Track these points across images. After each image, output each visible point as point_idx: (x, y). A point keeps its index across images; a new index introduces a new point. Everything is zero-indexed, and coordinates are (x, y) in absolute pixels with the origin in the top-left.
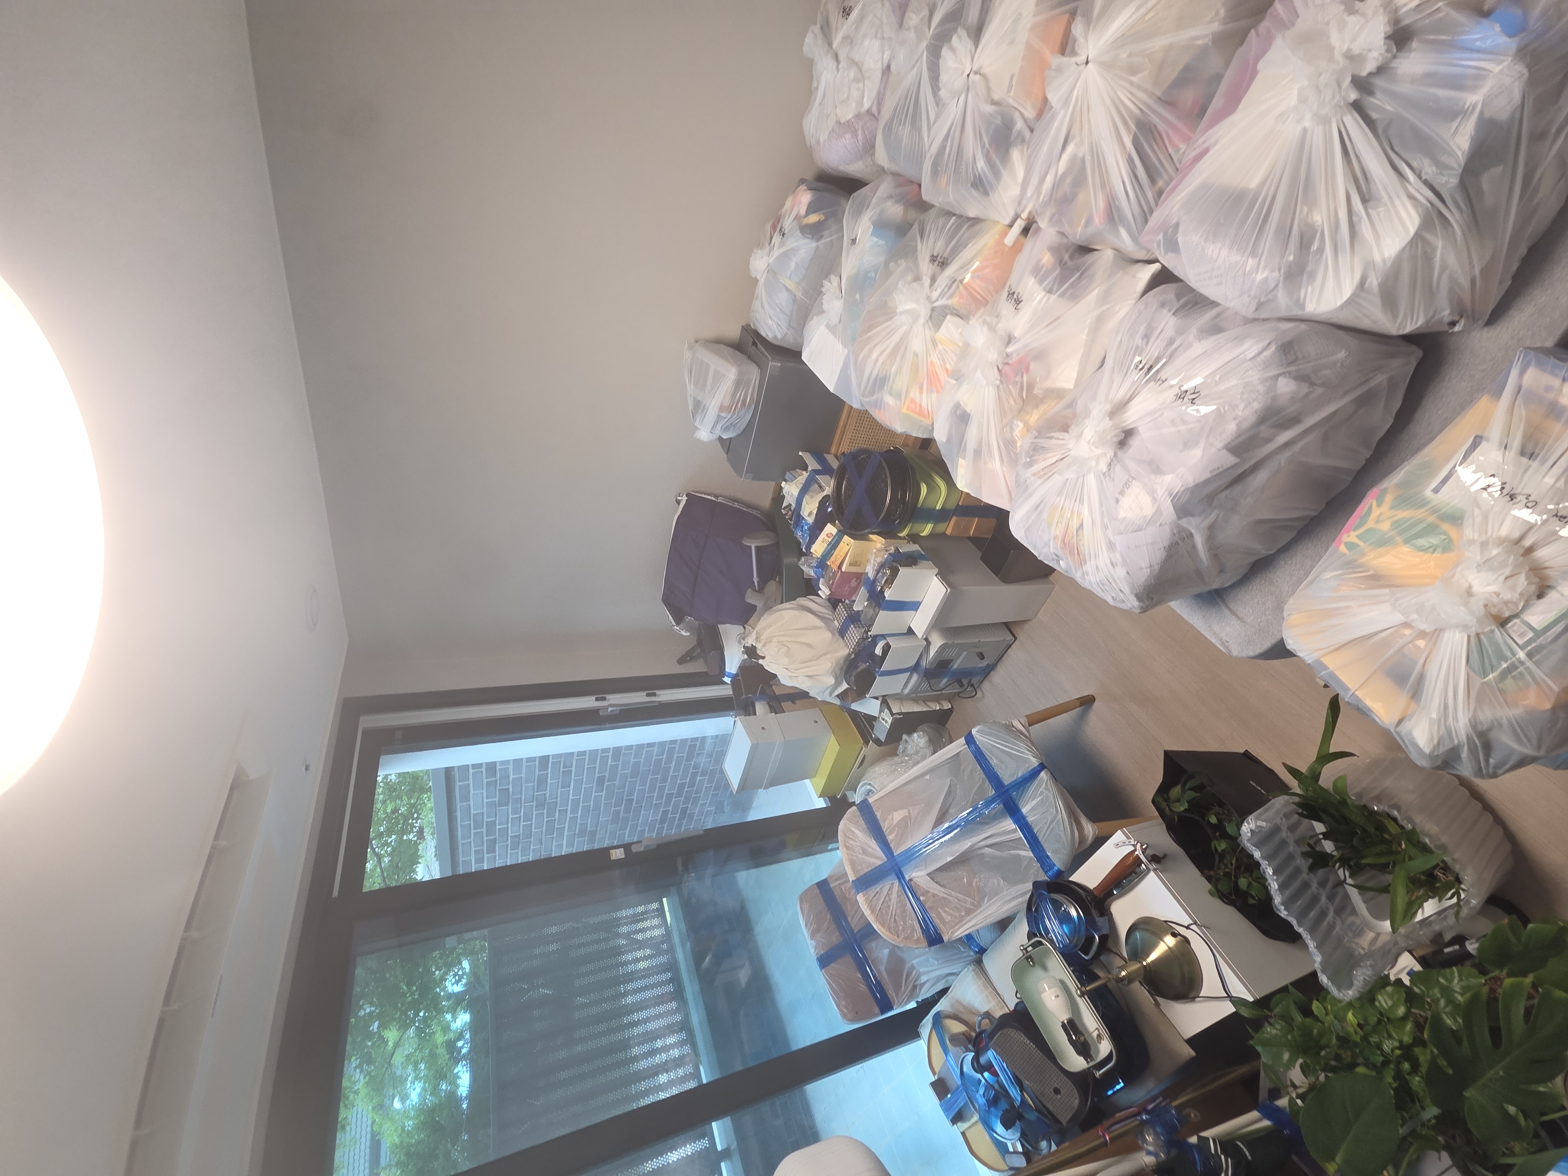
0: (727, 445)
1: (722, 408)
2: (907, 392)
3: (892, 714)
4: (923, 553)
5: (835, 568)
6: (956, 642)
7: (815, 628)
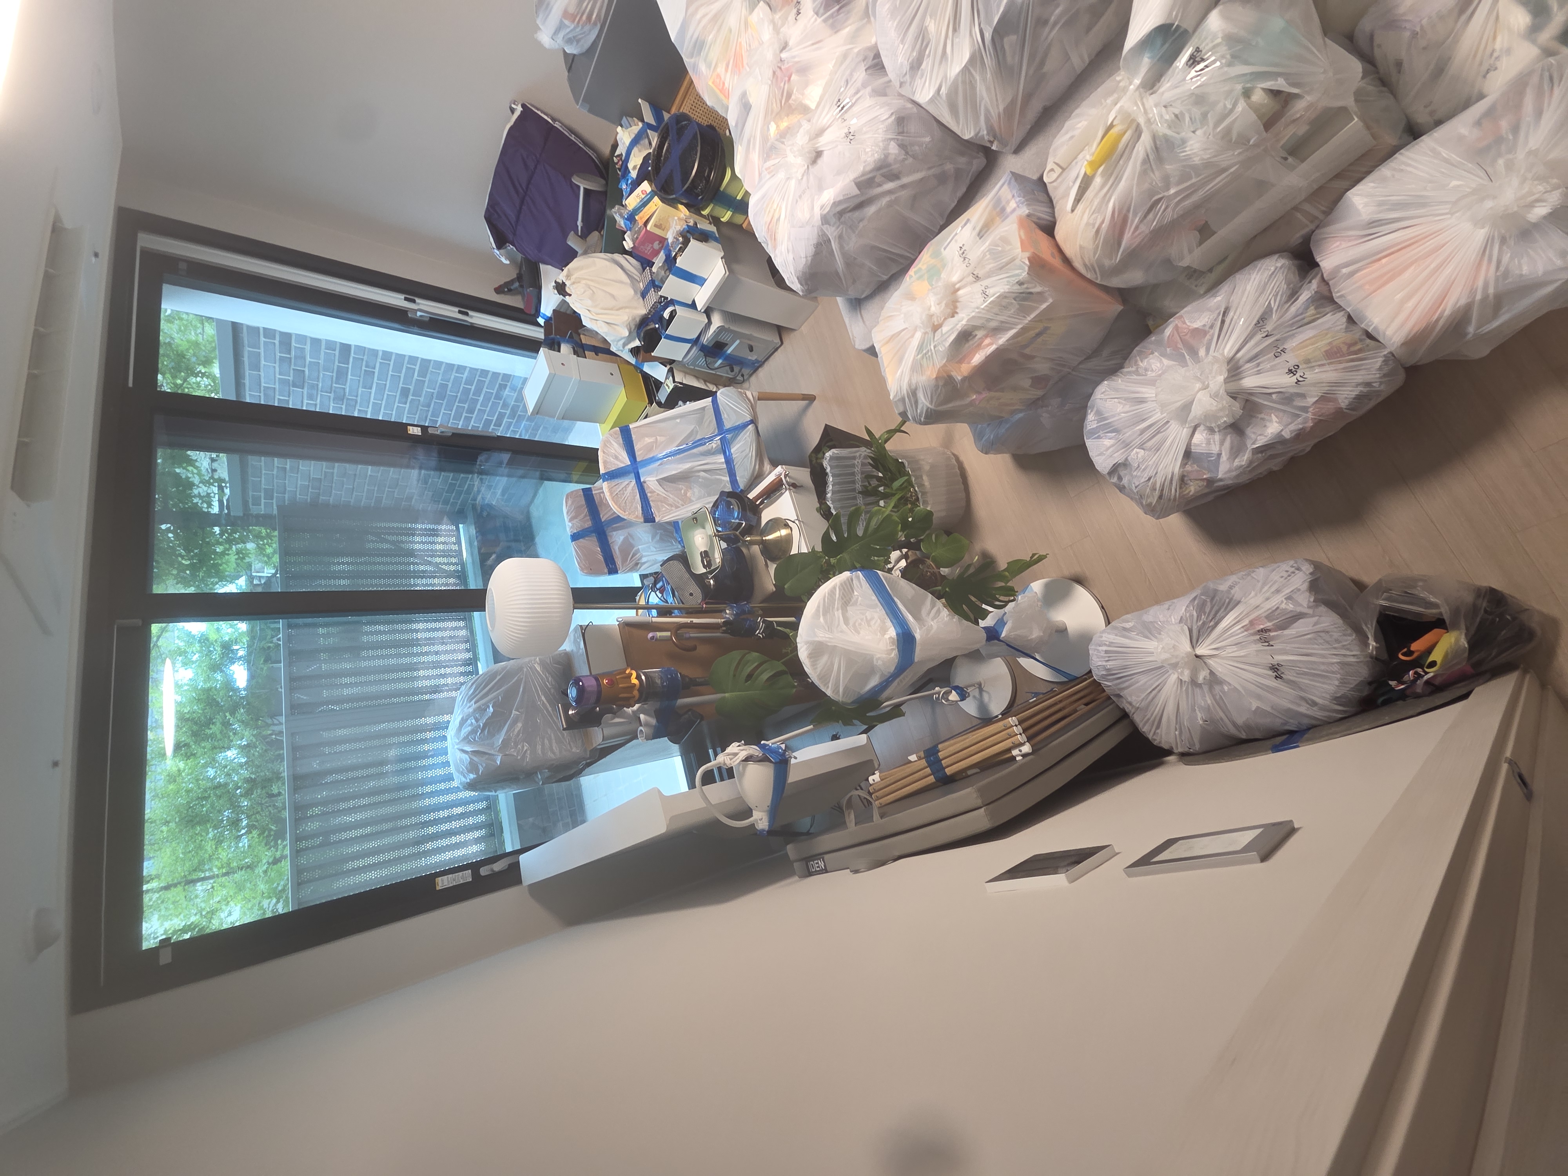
0: (569, 61)
2: (716, 65)
3: (674, 381)
4: (717, 236)
5: (641, 223)
6: (732, 328)
7: (621, 282)
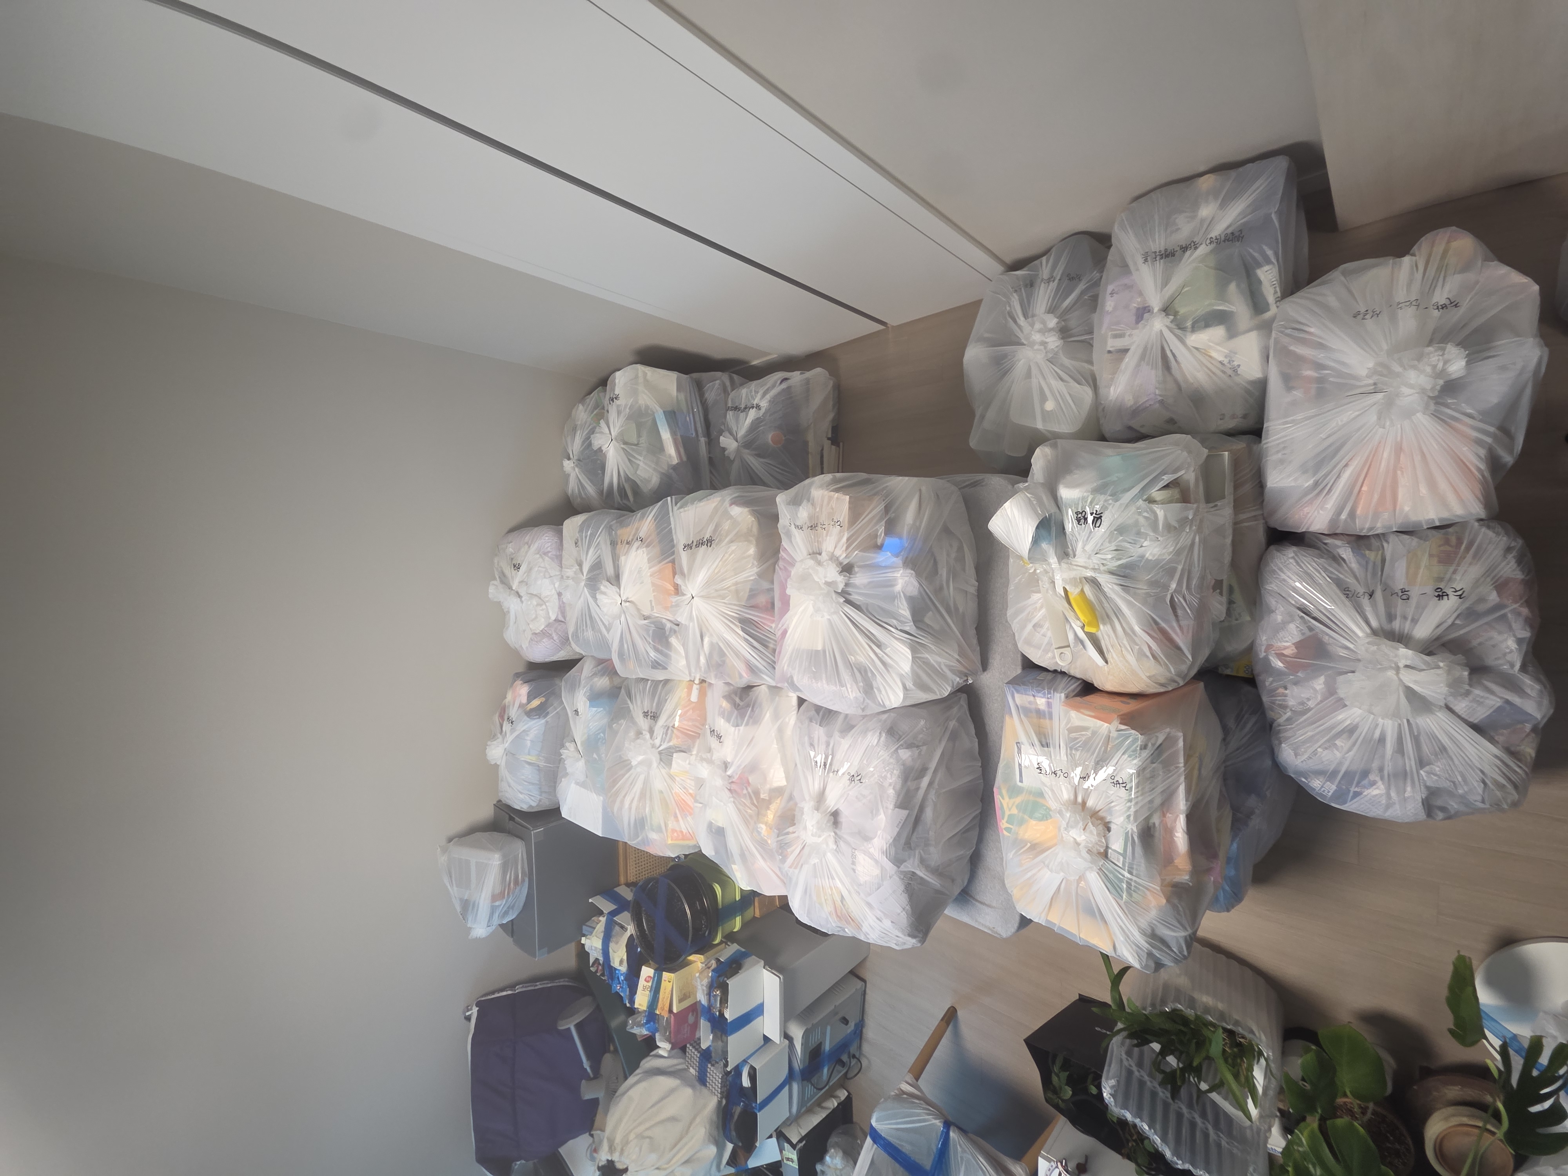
0: (510, 928)
1: (494, 898)
2: (666, 826)
3: (794, 1146)
4: (743, 950)
5: (666, 1015)
6: (815, 1022)
7: (672, 1091)
